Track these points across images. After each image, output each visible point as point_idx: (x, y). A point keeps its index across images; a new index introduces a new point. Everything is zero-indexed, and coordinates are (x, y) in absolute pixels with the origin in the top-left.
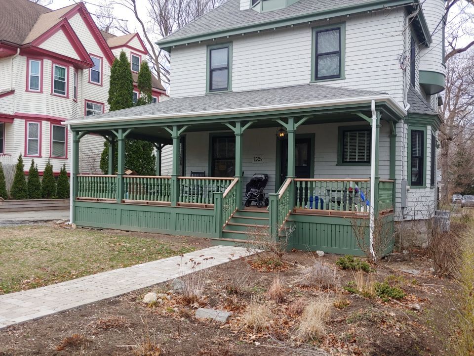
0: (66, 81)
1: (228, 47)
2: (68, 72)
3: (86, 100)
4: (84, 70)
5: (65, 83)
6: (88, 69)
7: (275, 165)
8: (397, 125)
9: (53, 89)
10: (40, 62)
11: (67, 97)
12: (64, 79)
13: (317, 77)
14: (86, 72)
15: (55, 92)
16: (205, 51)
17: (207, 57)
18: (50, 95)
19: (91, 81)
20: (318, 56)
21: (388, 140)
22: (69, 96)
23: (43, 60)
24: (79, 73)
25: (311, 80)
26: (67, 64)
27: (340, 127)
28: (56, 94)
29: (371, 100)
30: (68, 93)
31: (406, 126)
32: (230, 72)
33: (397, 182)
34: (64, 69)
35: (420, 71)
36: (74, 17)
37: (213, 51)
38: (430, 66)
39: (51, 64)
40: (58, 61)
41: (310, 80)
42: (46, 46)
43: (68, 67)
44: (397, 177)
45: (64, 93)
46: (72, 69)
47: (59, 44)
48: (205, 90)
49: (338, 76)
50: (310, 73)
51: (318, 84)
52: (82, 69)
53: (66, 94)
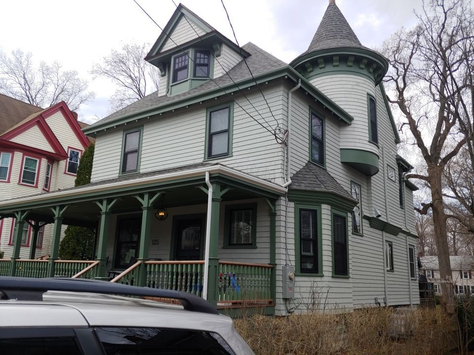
0: (36, 172)
1: (140, 131)
2: (40, 163)
4: (60, 162)
6: (64, 161)
7: (170, 249)
8: (277, 203)
9: (22, 179)
10: (11, 154)
11: (36, 187)
12: (35, 170)
13: (210, 156)
14: (63, 164)
15: (22, 182)
16: (121, 136)
17: (123, 141)
18: (17, 185)
19: (67, 172)
20: (210, 136)
21: (269, 219)
22: (39, 185)
23: (14, 152)
24: (55, 165)
25: (205, 159)
26: (39, 156)
28: (23, 183)
29: (205, 172)
30: (37, 183)
31: (292, 204)
32: (140, 154)
33: (278, 267)
34: (36, 161)
35: (341, 149)
36: (55, 114)
37: (127, 135)
38: (353, 144)
39: (22, 156)
40: (30, 153)
41: (203, 159)
42: (18, 140)
43: (40, 159)
44: (277, 262)
45: (33, 183)
46: (44, 161)
47: (33, 138)
48: (118, 172)
49: (226, 155)
50: (203, 152)
51: (211, 162)
52: (58, 161)
53: (35, 183)
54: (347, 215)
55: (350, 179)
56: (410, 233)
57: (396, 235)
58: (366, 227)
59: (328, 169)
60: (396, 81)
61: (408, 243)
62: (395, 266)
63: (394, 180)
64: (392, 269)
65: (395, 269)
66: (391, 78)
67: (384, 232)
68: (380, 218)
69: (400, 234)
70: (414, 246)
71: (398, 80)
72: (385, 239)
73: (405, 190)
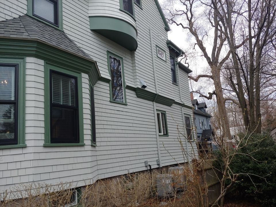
35: (90, 17)
54: (81, 75)
55: (106, 50)
56: (184, 104)
57: (170, 105)
58: (130, 96)
59: (66, 31)
60: (186, 14)
61: (183, 112)
62: (169, 131)
63: (165, 60)
64: (166, 134)
65: (169, 134)
66: (183, 12)
67: (154, 103)
68: (146, 89)
69: (174, 105)
70: (190, 115)
71: (188, 13)
72: (156, 108)
73: (178, 70)
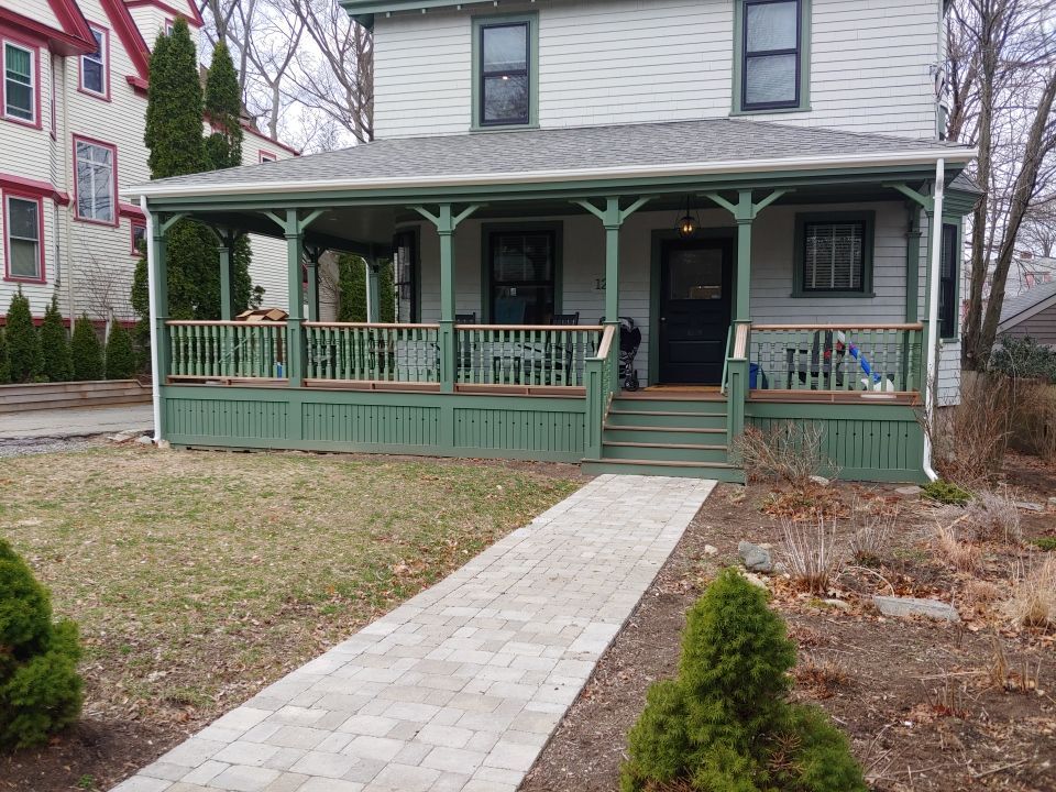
0: (33, 85)
2: (37, 62)
3: (75, 135)
4: (68, 59)
5: (31, 89)
6: (76, 58)
7: (648, 296)
9: (5, 106)
11: (38, 127)
12: (27, 80)
13: (747, 106)
14: (74, 64)
15: (9, 112)
16: (467, 30)
17: (472, 44)
19: (83, 88)
20: (748, 58)
21: (903, 243)
22: (43, 123)
24: (58, 67)
25: (733, 110)
26: (36, 42)
27: (798, 216)
28: (10, 116)
29: (936, 159)
30: (38, 117)
32: (534, 81)
34: (28, 54)
40: (13, 33)
41: (729, 110)
43: (37, 48)
45: (29, 116)
46: (45, 53)
48: (470, 121)
49: (794, 105)
50: (729, 93)
51: (749, 118)
52: (63, 56)
53: (34, 117)
